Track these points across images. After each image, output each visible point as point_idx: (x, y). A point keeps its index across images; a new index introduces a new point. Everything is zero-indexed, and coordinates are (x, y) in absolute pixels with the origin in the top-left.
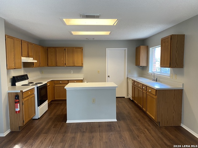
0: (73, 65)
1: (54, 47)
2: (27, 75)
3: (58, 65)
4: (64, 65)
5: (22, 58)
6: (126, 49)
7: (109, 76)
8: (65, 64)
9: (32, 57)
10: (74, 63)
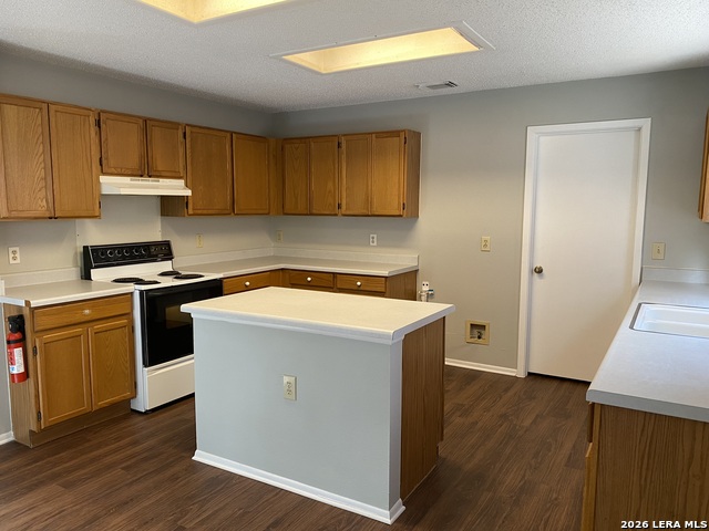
0: (365, 212)
1: (301, 138)
2: (167, 244)
3: (314, 211)
4: (335, 211)
5: (103, 179)
6: (646, 124)
7: (539, 271)
8: (339, 206)
9: (180, 178)
10: (368, 201)
